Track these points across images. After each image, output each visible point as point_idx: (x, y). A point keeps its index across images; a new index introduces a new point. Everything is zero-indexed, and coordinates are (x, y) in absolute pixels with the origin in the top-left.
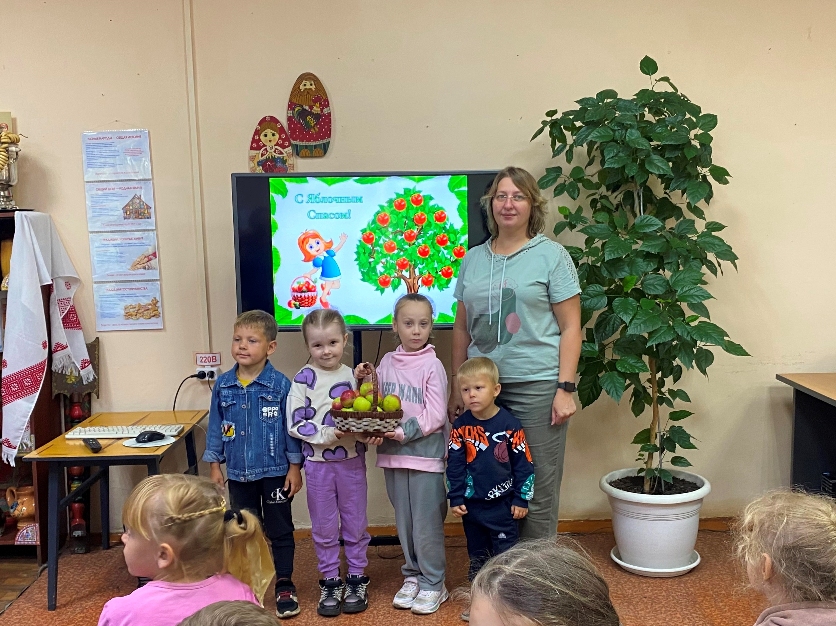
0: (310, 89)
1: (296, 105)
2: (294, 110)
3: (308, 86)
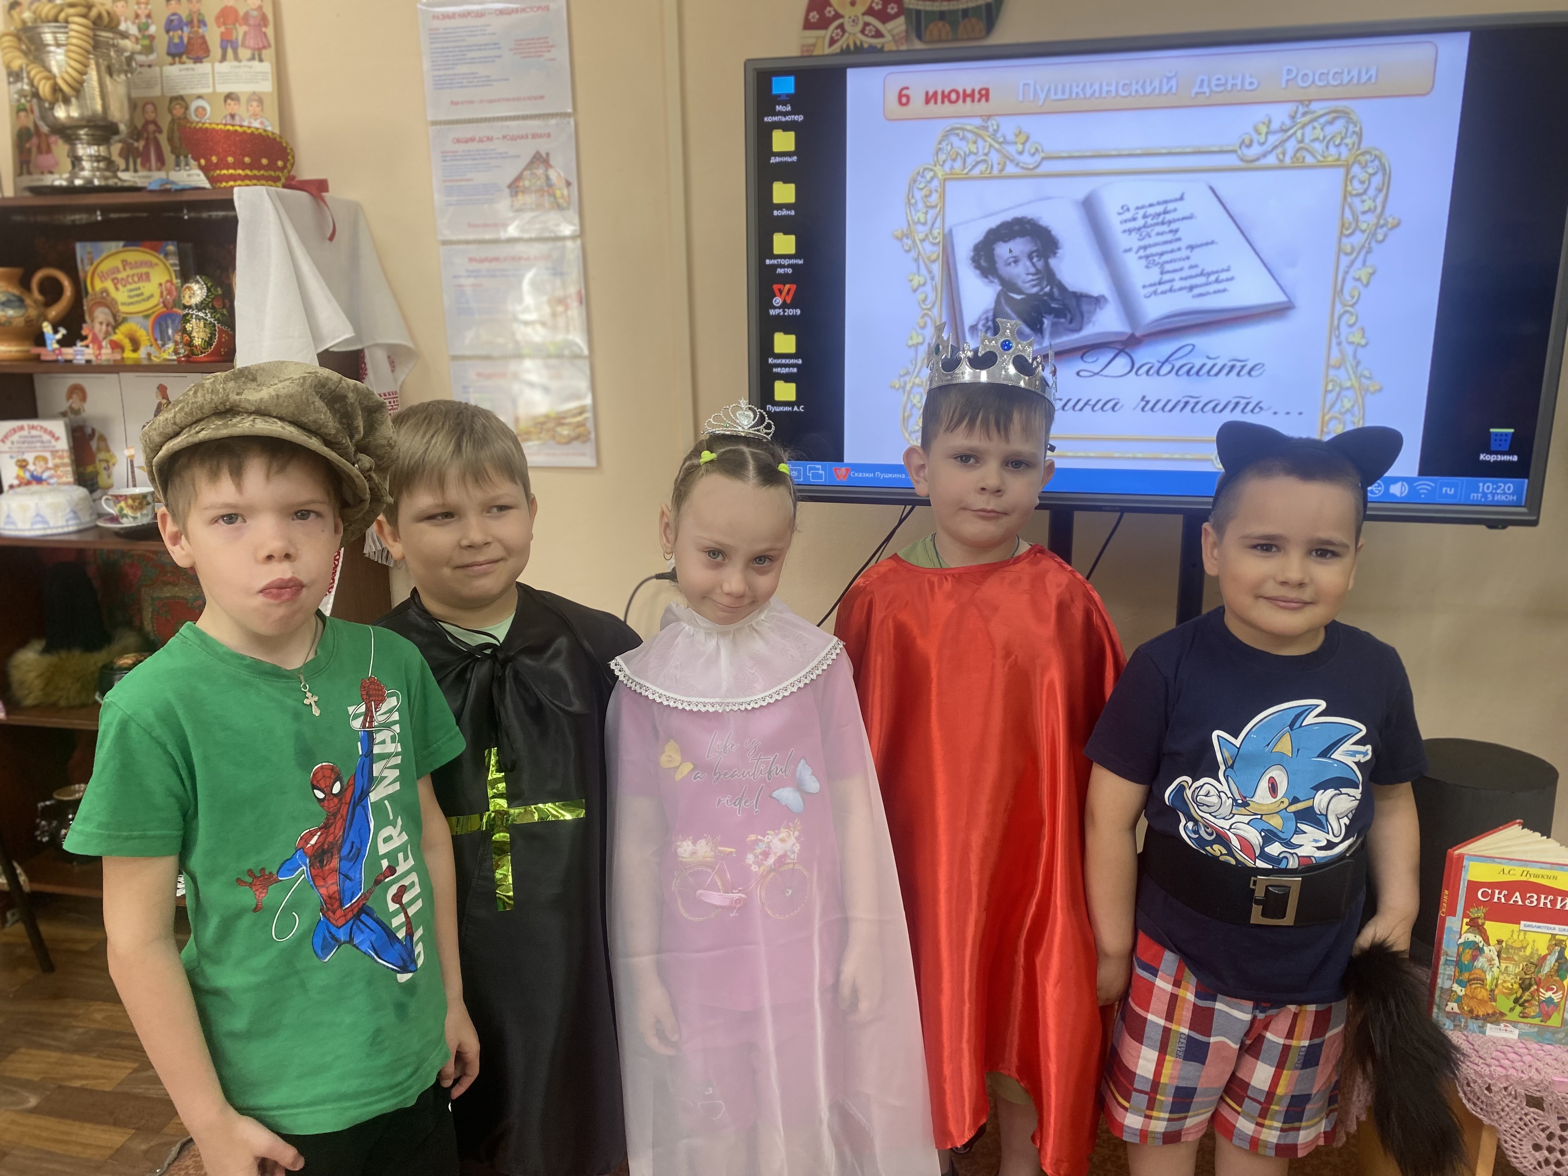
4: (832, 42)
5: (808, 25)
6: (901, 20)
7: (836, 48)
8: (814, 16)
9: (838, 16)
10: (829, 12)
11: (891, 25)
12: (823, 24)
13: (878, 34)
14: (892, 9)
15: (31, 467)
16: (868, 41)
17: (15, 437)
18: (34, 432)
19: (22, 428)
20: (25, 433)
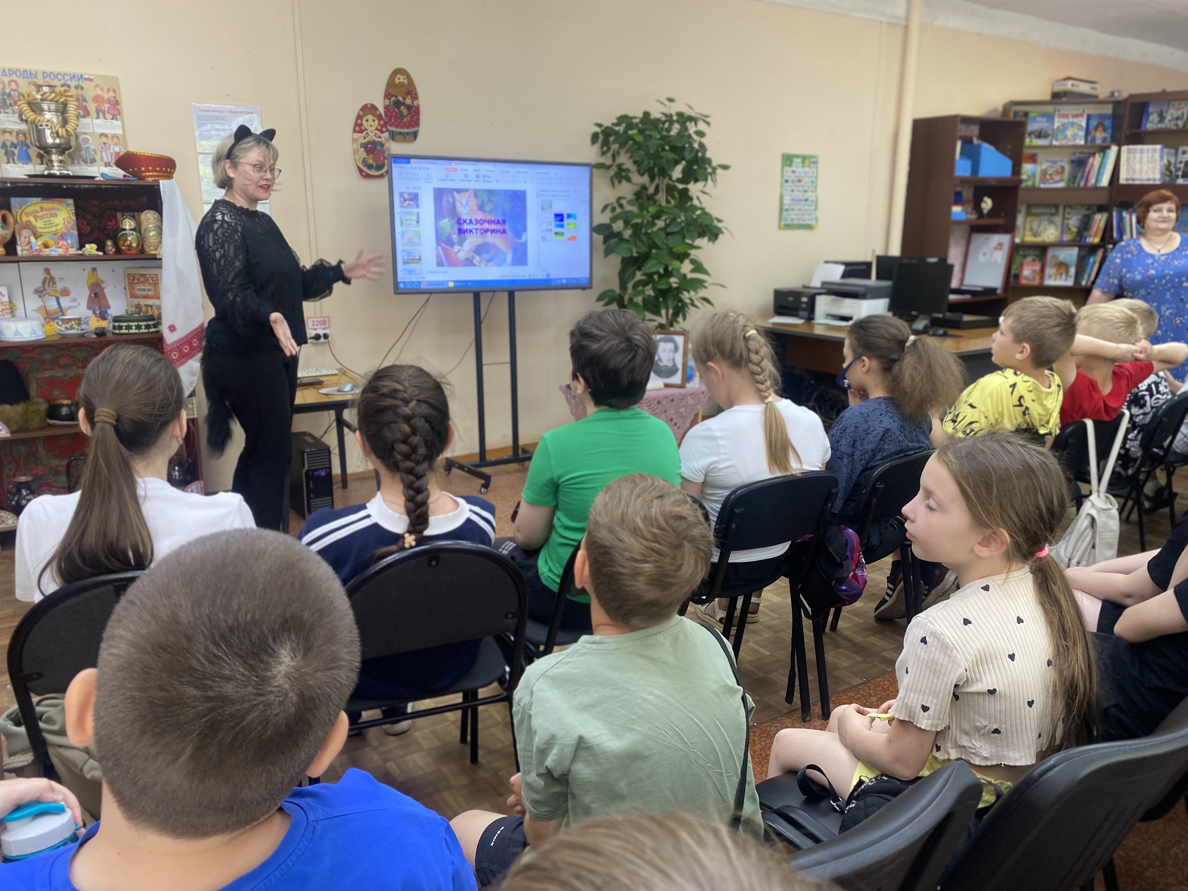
0: (403, 83)
1: (392, 96)
2: (390, 99)
3: (402, 80)
4: (365, 138)
5: (355, 131)
6: (387, 133)
7: (366, 140)
8: (357, 129)
9: (366, 129)
10: (363, 128)
11: (384, 134)
12: (361, 131)
13: (380, 137)
14: (384, 129)
16: (377, 139)
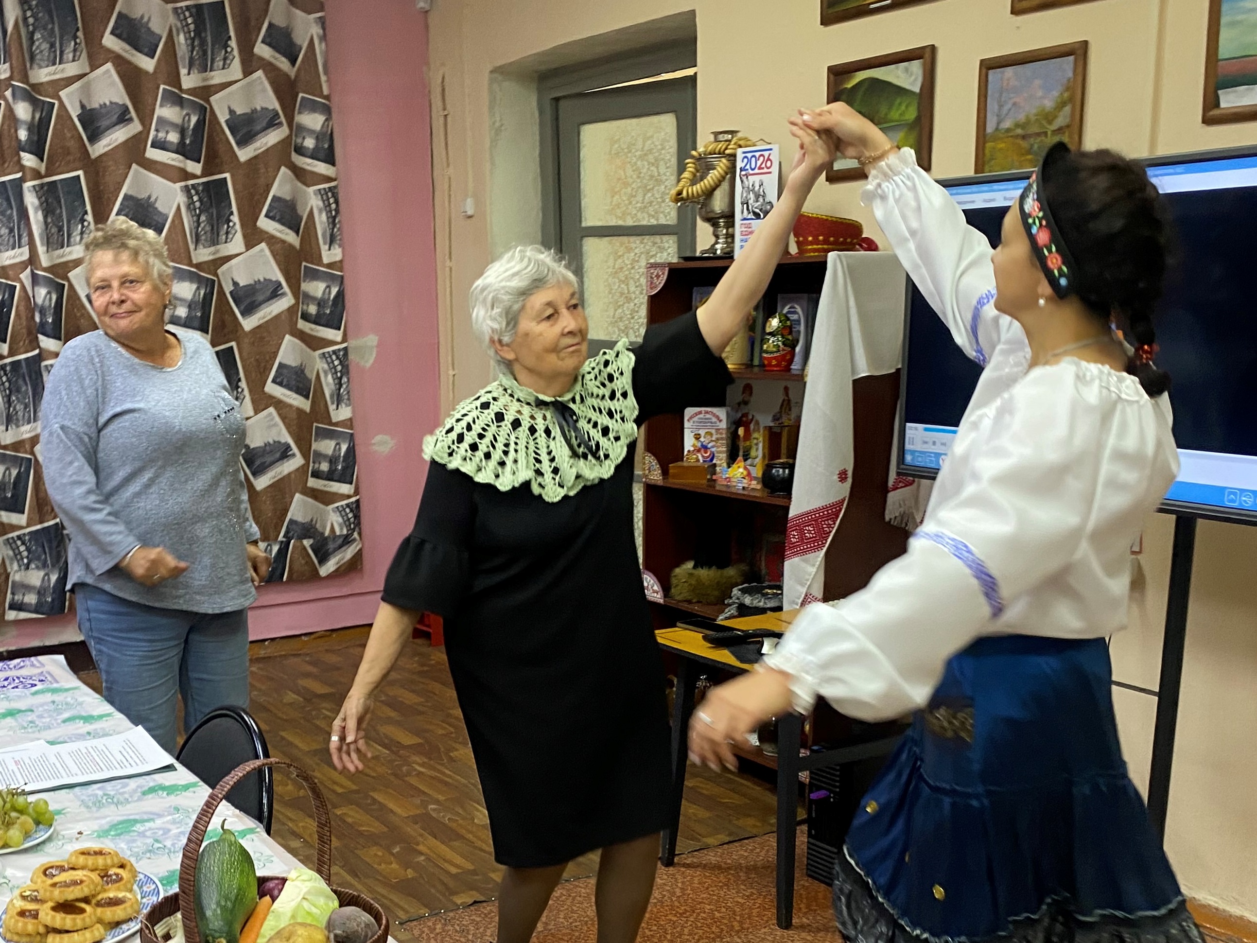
15: (702, 439)
17: (696, 419)
18: (708, 416)
19: (700, 413)
20: (701, 416)
